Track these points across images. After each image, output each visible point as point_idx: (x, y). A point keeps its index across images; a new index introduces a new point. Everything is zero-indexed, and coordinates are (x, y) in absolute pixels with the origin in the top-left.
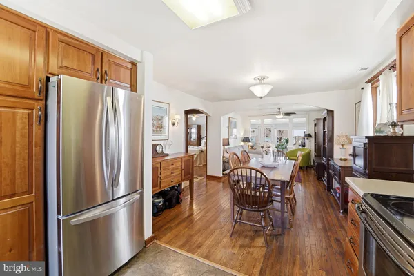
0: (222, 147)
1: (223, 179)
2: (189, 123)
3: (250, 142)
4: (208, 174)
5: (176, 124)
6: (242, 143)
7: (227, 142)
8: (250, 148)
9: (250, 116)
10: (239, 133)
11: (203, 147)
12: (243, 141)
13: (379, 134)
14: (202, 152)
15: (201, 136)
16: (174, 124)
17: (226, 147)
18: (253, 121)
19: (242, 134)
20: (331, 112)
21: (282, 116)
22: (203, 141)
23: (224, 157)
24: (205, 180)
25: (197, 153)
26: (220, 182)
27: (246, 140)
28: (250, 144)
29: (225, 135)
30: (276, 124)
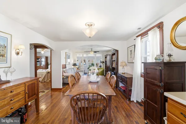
0: (62, 70)
1: (63, 90)
2: (38, 55)
3: (77, 66)
4: (52, 88)
5: (20, 54)
6: (73, 67)
7: (64, 67)
8: (77, 69)
9: (76, 52)
10: (71, 61)
11: (49, 70)
12: (73, 66)
13: (157, 61)
14: (49, 73)
15: (48, 63)
16: (18, 54)
17: (64, 69)
18: (78, 55)
19: (73, 62)
20: (117, 51)
21: (93, 53)
22: (49, 66)
23: (63, 75)
24: (50, 92)
25: (45, 74)
26: (61, 92)
27: (75, 65)
28: (77, 67)
29: (63, 62)
30: (88, 57)
